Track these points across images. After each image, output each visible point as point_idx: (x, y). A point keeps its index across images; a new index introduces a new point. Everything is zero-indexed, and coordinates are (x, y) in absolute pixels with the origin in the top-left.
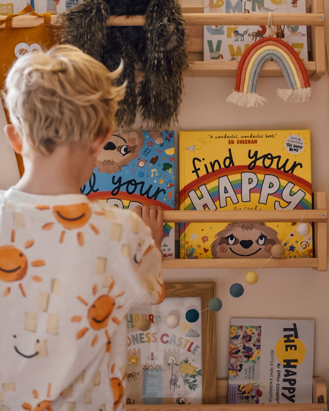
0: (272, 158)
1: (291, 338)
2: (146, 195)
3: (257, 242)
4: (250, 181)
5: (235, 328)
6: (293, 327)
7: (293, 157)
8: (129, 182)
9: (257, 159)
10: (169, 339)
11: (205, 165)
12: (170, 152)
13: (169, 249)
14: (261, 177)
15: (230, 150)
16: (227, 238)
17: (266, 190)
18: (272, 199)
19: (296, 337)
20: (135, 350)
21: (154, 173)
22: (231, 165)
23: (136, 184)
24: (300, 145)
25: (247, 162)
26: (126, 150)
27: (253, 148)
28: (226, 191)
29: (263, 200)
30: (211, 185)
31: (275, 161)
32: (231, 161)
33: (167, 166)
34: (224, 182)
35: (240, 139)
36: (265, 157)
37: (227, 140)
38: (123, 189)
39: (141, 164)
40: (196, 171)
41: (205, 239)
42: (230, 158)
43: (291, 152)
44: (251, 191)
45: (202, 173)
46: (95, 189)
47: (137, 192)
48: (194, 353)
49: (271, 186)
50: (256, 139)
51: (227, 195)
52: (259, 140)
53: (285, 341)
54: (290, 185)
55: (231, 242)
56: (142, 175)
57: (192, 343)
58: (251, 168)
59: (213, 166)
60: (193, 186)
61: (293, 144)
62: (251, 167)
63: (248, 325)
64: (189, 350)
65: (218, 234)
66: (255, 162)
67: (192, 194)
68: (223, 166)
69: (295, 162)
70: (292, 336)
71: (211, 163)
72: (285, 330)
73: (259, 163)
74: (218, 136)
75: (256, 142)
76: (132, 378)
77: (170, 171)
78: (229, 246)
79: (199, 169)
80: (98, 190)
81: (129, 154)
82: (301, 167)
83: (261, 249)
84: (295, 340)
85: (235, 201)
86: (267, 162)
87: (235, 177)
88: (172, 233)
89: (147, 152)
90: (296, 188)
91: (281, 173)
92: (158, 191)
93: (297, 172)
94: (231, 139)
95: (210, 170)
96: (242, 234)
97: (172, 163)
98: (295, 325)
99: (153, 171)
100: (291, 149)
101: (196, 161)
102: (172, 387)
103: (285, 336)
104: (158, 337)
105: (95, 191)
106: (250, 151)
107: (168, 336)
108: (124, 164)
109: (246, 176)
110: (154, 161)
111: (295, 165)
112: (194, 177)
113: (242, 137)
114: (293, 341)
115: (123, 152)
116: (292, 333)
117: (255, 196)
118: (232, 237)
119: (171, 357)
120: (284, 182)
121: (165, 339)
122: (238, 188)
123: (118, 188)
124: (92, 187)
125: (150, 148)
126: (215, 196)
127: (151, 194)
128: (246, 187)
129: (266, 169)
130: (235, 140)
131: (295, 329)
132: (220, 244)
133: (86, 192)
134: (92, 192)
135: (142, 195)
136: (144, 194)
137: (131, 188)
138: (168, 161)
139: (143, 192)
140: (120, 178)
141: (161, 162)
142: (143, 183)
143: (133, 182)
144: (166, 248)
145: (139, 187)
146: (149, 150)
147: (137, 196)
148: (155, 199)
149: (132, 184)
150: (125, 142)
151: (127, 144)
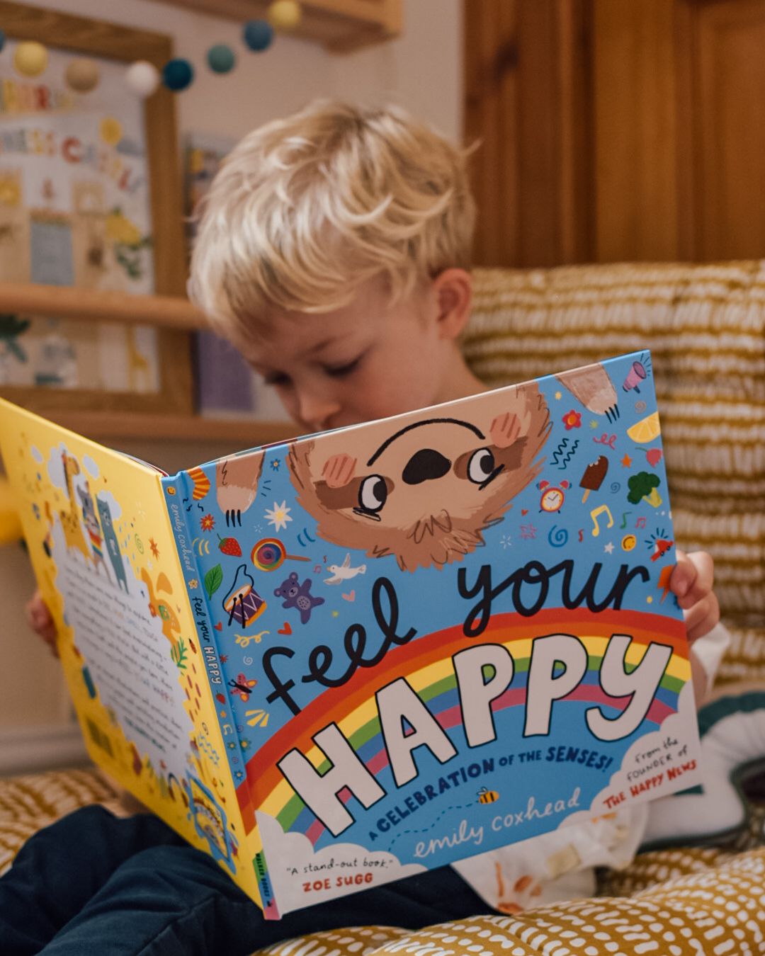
2: (584, 604)
8: (520, 576)
12: (646, 430)
13: (682, 750)
21: (603, 518)
23: (545, 576)
26: (487, 464)
33: (641, 486)
38: (502, 605)
39: (552, 501)
46: (401, 632)
47: (554, 600)
56: (559, 538)
77: (654, 498)
80: (412, 632)
81: (501, 479)
88: (687, 698)
89: (564, 453)
92: (624, 577)
97: (657, 469)
99: (595, 513)
105: (403, 641)
108: (490, 519)
110: (594, 477)
115: (478, 473)
123: (485, 605)
124: (389, 631)
125: (573, 435)
127: (601, 592)
133: (368, 654)
134: (393, 646)
135: (570, 605)
136: (579, 600)
137: (529, 594)
138: (640, 465)
139: (573, 595)
140: (486, 571)
141: (618, 475)
142: (568, 566)
143: (534, 573)
144: (674, 750)
145: (556, 582)
146: (570, 444)
147: (554, 616)
148: (617, 607)
149: (532, 580)
150: (482, 437)
151: (488, 442)
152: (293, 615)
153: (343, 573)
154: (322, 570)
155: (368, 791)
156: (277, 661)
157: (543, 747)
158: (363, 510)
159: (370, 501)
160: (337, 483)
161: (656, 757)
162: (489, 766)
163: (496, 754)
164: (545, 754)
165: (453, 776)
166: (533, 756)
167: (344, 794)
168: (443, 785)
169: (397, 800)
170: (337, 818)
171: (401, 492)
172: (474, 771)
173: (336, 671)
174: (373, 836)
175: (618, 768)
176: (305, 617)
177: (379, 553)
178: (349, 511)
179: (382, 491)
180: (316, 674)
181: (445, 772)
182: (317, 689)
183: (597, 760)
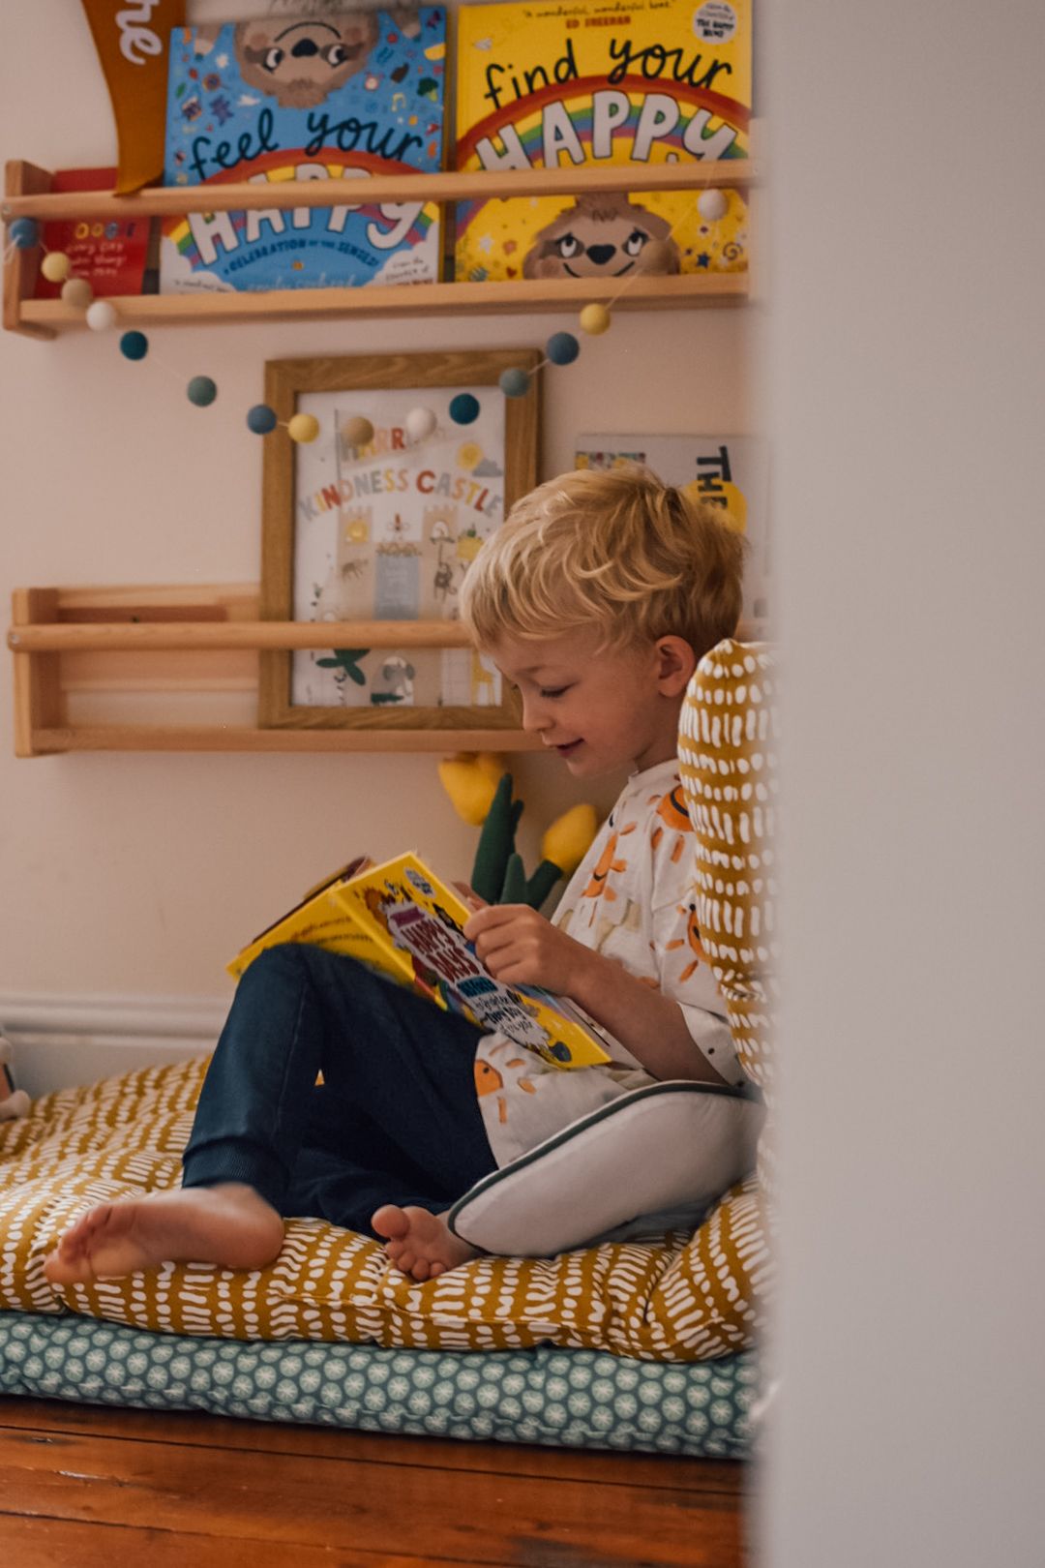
0: (664, 55)
1: (715, 481)
2: (379, 153)
3: (625, 248)
4: (613, 109)
5: (586, 458)
6: (718, 454)
7: (711, 50)
8: (343, 126)
9: (629, 60)
10: (435, 483)
11: (515, 82)
12: (435, 52)
13: (425, 270)
14: (637, 99)
15: (569, 43)
16: (559, 242)
17: (647, 129)
18: (662, 148)
19: (727, 477)
20: (360, 508)
21: (400, 101)
22: (572, 77)
23: (359, 129)
24: (727, 21)
25: (607, 66)
26: (339, 54)
27: (621, 34)
28: (558, 136)
29: (641, 152)
30: (527, 124)
31: (671, 61)
32: (572, 68)
33: (426, 86)
34: (555, 115)
35: (593, 15)
36: (648, 53)
37: (563, 19)
38: (330, 141)
39: (372, 84)
40: (493, 93)
41: (509, 247)
42: (570, 60)
43: (709, 38)
44: (615, 132)
45: (507, 97)
46: (270, 143)
47: (361, 146)
48: (489, 514)
49: (660, 117)
50: (627, 13)
51: (560, 144)
52: (634, 15)
53: (701, 489)
54: (704, 115)
55: (567, 251)
56: (372, 107)
57: (485, 492)
58: (615, 80)
59: (530, 79)
60: (487, 128)
61: (712, 20)
62: (615, 78)
63: (616, 451)
64: (479, 507)
65: (540, 234)
66: (624, 66)
67: (484, 146)
68: (552, 80)
69: (716, 62)
70: (715, 475)
71: (526, 74)
72: (701, 461)
73: (634, 68)
74: (543, 11)
75: (627, 20)
76: (352, 574)
77: (434, 96)
78: (561, 261)
79: (499, 89)
80: (276, 146)
81: (345, 65)
82: (729, 71)
83: (632, 264)
84: (725, 485)
85: (578, 157)
86: (653, 65)
87: (579, 103)
88: (434, 233)
89: (384, 56)
90: (716, 122)
91: (683, 88)
92: (407, 141)
93: (721, 84)
94: (571, 17)
95: (524, 90)
96: (591, 232)
97: (439, 79)
98: (723, 450)
99: (397, 96)
100: (707, 33)
101: (495, 73)
102: (440, 591)
103: (701, 477)
104: (412, 477)
105: (270, 150)
106: (613, 43)
107: (431, 474)
108: (334, 87)
109: (605, 98)
110: (399, 75)
111: (715, 68)
112: (489, 107)
113: (597, 11)
114: (719, 488)
115: (333, 58)
116: (718, 468)
117: (623, 144)
118: (569, 239)
119: (440, 525)
120: (688, 109)
121: (427, 482)
122: (584, 127)
123: (320, 139)
124: (264, 140)
125: (391, 47)
126: (534, 150)
127: (391, 148)
128: (603, 125)
129: (650, 83)
130: (582, 18)
131: (723, 460)
132: (543, 256)
133: (250, 153)
134: (264, 152)
135: (370, 150)
136: (377, 149)
137: (348, 138)
138: (429, 73)
139: (374, 144)
140: (325, 118)
141: (414, 77)
142: (373, 126)
143: (353, 125)
144: (420, 267)
145: (365, 133)
146: (389, 52)
147: (359, 155)
148: (399, 159)
149: (351, 130)
150: (338, 36)
151: (342, 41)
152: (215, 120)
153: (247, 101)
154: (236, 97)
155: (230, 241)
156: (201, 145)
157: (337, 240)
158: (266, 66)
159: (271, 62)
160: (256, 48)
161: (407, 268)
162: (302, 244)
163: (309, 236)
164: (337, 245)
165: (280, 244)
166: (330, 245)
167: (217, 239)
168: (273, 249)
169: (245, 252)
170: (209, 254)
171: (289, 60)
172: (294, 244)
173: (230, 160)
174: (226, 271)
175: (381, 268)
176: (222, 123)
177: (269, 93)
178: (258, 66)
179: (279, 57)
180: (219, 159)
181: (275, 240)
182: (217, 168)
183: (369, 259)
